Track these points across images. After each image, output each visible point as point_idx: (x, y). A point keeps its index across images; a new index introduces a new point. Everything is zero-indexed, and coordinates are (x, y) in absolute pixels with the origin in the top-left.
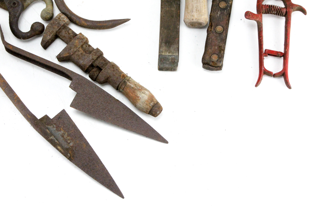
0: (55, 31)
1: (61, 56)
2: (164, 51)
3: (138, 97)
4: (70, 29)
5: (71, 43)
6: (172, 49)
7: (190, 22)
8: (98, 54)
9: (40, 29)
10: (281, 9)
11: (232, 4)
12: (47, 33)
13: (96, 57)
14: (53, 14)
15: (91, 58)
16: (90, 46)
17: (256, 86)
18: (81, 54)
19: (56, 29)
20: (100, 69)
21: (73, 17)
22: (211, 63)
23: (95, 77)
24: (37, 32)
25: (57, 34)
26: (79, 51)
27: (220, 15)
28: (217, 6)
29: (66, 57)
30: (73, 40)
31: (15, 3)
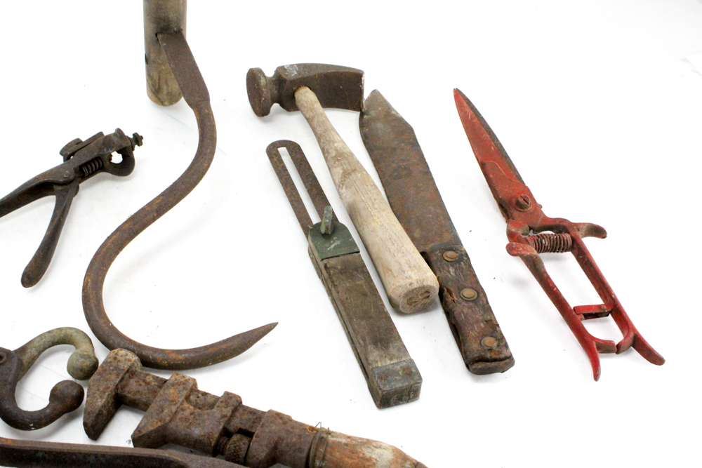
0: (112, 386)
1: (144, 432)
2: (378, 359)
3: (370, 459)
4: (148, 374)
6: (393, 350)
8: (233, 402)
9: (75, 392)
12: (94, 394)
13: (230, 409)
15: (218, 415)
16: (205, 394)
17: (596, 377)
18: (192, 414)
19: (114, 380)
20: (249, 434)
21: (146, 353)
22: (488, 355)
23: (243, 453)
24: (68, 401)
25: (119, 391)
26: (183, 410)
27: (455, 272)
28: (441, 262)
29: (157, 430)
30: (162, 392)
31: (1, 357)
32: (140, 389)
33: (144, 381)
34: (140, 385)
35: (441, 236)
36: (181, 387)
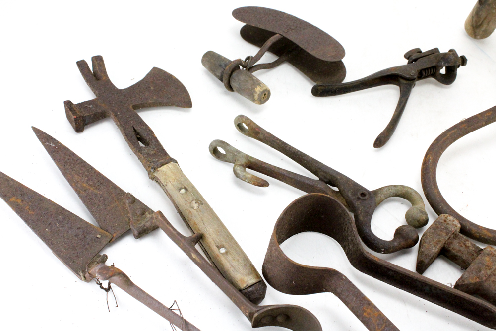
1: (466, 282)
4: (467, 241)
5: (476, 261)
19: (444, 236)
21: (465, 222)
26: (494, 275)
29: (475, 284)
30: (479, 257)
31: (363, 194)
32: (462, 249)
33: (465, 244)
34: (462, 246)
36: (494, 258)
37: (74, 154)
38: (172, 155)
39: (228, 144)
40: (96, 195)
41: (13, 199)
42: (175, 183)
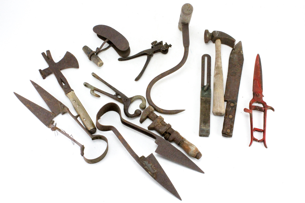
0: (147, 115)
1: (150, 127)
2: (203, 126)
3: (190, 149)
4: (155, 114)
5: (155, 120)
6: (207, 126)
7: (216, 112)
8: (169, 126)
9: (140, 113)
10: (262, 108)
11: (236, 105)
12: (143, 115)
13: (168, 128)
14: (146, 106)
15: (165, 128)
16: (165, 122)
17: (250, 146)
18: (161, 126)
19: (148, 113)
20: (170, 134)
21: (156, 108)
22: (227, 134)
23: (167, 138)
24: (138, 115)
26: (159, 125)
27: (231, 110)
28: (229, 105)
29: (153, 127)
31: (127, 100)
35: (233, 97)
36: (160, 119)
37: (43, 89)
38: (72, 88)
39: (88, 84)
40: (50, 102)
41: (27, 105)
42: (72, 99)
